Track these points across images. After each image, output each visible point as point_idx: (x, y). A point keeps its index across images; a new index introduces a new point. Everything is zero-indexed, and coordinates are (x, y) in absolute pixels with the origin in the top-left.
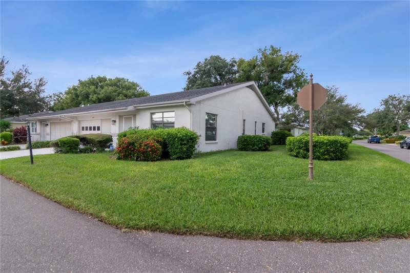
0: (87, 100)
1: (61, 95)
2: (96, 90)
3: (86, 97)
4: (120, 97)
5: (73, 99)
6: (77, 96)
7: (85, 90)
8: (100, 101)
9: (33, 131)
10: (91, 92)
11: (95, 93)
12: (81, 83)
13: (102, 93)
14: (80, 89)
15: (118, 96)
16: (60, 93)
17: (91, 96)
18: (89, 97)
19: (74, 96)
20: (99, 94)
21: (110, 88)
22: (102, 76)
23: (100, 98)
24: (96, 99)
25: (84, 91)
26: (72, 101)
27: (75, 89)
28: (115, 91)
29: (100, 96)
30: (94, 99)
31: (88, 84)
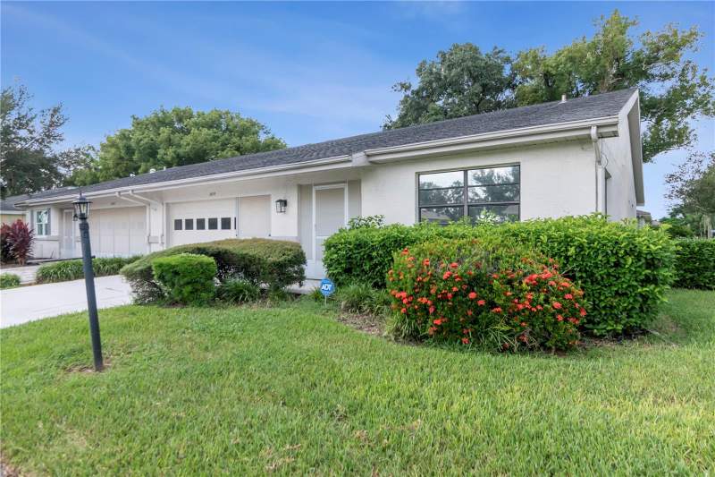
0: (151, 159)
1: (91, 152)
2: (172, 136)
3: (151, 153)
4: (228, 153)
5: (121, 158)
6: (130, 150)
7: (148, 137)
8: (182, 160)
9: (41, 233)
10: (161, 142)
11: (169, 142)
12: (138, 124)
13: (187, 144)
14: (138, 135)
15: (223, 150)
16: (90, 148)
17: (161, 152)
18: (157, 153)
19: (123, 153)
20: (179, 146)
21: (205, 131)
22: (183, 108)
23: (182, 154)
24: (173, 158)
25: (146, 140)
26: (118, 164)
27: (124, 136)
28: (215, 139)
29: (181, 151)
30: (169, 158)
31: (153, 124)
